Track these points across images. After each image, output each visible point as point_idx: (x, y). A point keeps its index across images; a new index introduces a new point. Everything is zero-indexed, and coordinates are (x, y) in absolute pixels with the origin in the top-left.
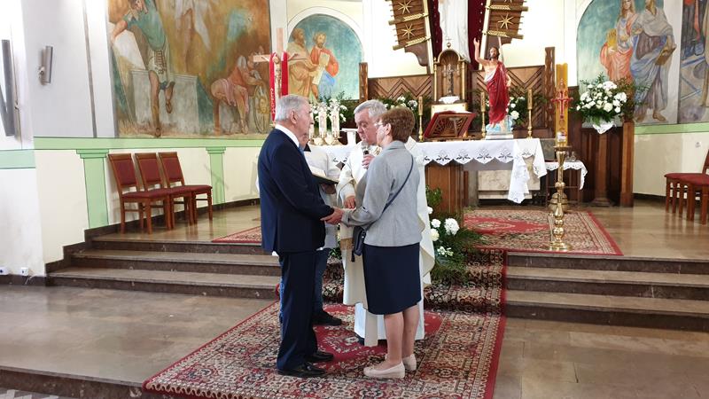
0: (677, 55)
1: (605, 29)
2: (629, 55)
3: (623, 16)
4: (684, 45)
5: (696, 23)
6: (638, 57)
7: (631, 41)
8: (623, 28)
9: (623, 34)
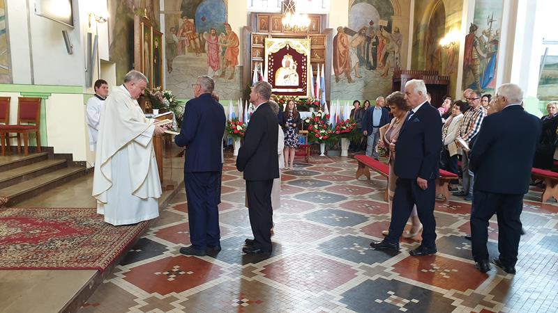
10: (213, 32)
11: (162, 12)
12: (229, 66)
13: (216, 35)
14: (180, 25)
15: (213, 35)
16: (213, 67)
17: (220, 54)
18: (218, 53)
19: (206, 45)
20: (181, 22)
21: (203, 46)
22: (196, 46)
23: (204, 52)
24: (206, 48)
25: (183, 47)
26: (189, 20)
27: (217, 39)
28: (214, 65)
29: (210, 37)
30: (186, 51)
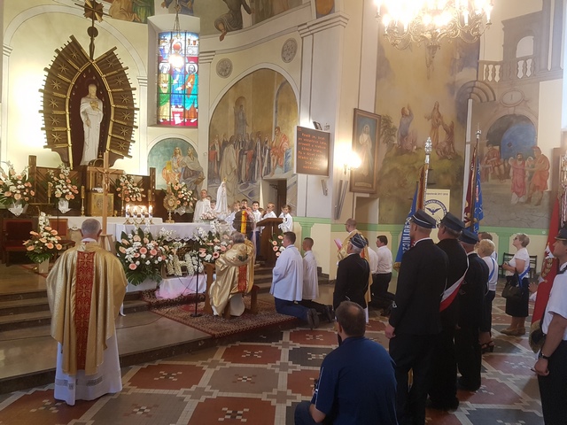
0: (205, 182)
1: (164, 160)
2: (179, 176)
3: (175, 156)
4: (209, 178)
5: (216, 170)
6: (184, 178)
7: (180, 169)
8: (175, 162)
9: (175, 165)
10: (519, 156)
11: (468, 143)
12: (537, 192)
13: (524, 159)
14: (485, 153)
15: (520, 160)
16: (518, 193)
17: (526, 179)
18: (524, 178)
19: (511, 170)
20: (486, 150)
21: (507, 172)
22: (500, 173)
23: (509, 178)
24: (511, 174)
25: (486, 174)
26: (495, 147)
27: (524, 164)
28: (519, 190)
29: (516, 163)
30: (490, 177)
